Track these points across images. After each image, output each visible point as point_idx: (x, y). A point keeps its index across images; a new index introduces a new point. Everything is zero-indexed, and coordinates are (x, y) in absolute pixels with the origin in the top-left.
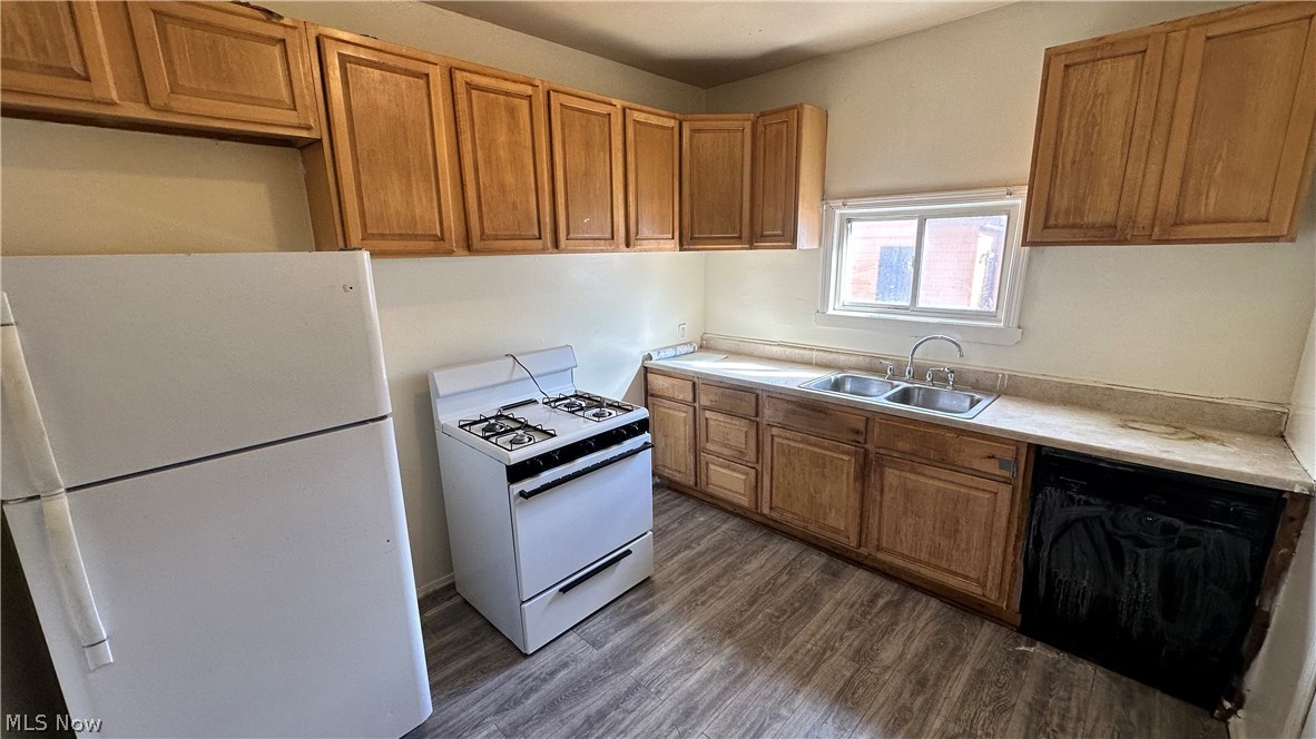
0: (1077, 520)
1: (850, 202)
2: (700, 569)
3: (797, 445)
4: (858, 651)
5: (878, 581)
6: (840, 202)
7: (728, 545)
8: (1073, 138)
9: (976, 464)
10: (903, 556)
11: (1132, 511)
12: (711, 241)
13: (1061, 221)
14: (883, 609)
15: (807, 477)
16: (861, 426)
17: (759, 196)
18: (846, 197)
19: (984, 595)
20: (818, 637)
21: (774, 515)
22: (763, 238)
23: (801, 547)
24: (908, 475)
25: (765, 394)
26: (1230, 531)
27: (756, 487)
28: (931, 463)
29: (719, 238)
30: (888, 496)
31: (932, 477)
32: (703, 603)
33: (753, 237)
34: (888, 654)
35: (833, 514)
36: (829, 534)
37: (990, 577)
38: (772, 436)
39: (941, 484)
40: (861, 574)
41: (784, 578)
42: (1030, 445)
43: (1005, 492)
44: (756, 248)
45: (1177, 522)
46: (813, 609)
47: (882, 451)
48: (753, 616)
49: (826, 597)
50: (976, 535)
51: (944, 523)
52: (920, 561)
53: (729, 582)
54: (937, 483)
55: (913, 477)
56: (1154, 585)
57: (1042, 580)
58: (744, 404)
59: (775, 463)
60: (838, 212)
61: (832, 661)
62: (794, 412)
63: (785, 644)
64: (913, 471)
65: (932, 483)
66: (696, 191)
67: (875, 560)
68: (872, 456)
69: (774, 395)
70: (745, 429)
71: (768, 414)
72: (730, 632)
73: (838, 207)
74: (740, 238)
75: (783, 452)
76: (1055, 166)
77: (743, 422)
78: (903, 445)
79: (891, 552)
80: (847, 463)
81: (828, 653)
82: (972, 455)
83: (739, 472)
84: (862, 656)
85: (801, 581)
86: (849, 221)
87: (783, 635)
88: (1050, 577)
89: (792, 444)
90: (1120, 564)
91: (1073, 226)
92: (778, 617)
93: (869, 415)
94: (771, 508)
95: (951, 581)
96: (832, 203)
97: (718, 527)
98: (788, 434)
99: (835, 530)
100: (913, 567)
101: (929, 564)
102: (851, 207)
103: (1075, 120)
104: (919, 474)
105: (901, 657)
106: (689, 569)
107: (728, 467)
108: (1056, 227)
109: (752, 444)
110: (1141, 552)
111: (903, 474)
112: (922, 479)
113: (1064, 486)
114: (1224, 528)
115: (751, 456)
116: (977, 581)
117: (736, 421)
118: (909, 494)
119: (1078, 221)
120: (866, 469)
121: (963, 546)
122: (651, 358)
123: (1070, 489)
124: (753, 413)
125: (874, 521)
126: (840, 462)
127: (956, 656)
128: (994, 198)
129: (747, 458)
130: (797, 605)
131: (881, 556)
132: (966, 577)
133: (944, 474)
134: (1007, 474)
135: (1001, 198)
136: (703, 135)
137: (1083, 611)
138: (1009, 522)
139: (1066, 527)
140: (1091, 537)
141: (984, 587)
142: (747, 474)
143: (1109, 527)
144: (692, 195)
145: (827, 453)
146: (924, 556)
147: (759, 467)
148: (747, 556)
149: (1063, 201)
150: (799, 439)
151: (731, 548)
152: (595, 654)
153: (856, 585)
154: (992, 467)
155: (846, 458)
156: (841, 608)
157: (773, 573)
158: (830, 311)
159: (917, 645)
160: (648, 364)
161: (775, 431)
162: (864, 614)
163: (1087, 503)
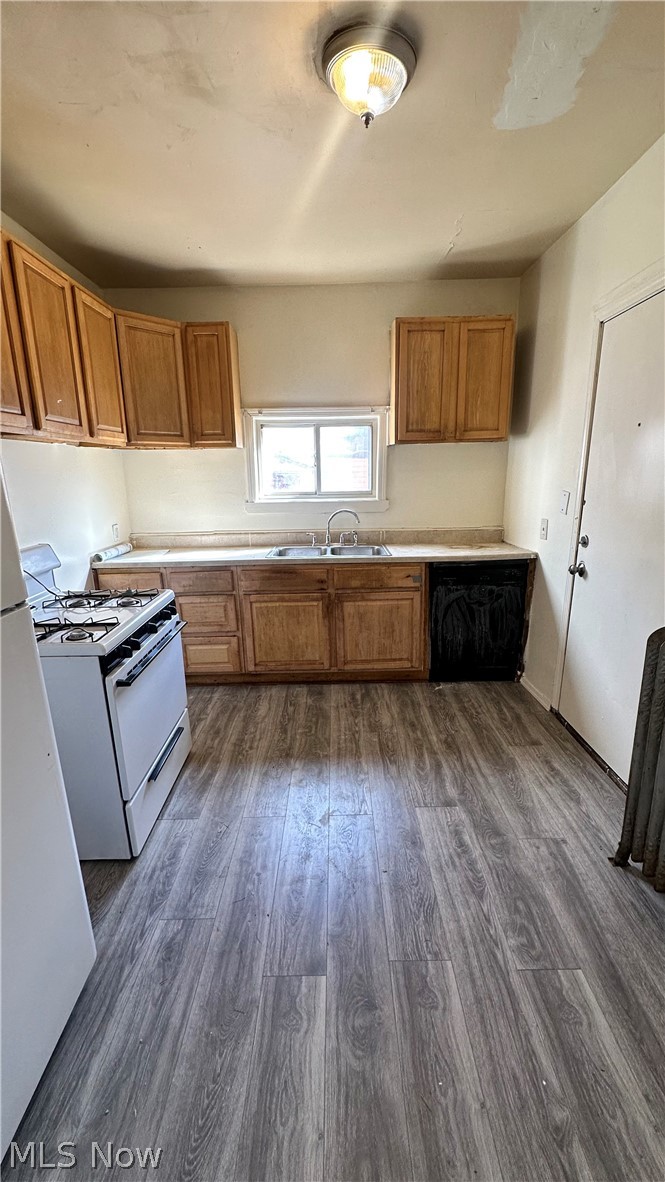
0: (453, 601)
1: (265, 411)
2: (225, 729)
3: (274, 604)
4: (370, 726)
5: (347, 688)
6: (256, 411)
7: (232, 707)
8: (416, 376)
9: (401, 583)
10: (363, 662)
11: (476, 587)
12: (158, 438)
13: (415, 427)
14: (362, 700)
15: (285, 629)
16: (324, 577)
17: (196, 399)
18: (261, 407)
19: (412, 667)
20: (343, 729)
21: (259, 669)
22: (203, 436)
23: (284, 687)
24: (360, 603)
25: (239, 569)
26: (513, 585)
27: (239, 652)
28: (373, 589)
29: (164, 435)
30: (348, 622)
31: (376, 600)
32: (251, 748)
33: (195, 436)
34: (386, 720)
35: (309, 650)
36: (310, 667)
37: (414, 654)
38: (251, 603)
39: (381, 603)
40: (334, 688)
41: (291, 709)
42: (426, 563)
43: (417, 596)
44: (197, 446)
45: (494, 587)
46: (326, 718)
47: (340, 592)
48: (293, 739)
49: (326, 706)
50: (404, 630)
51: (385, 628)
52: (373, 661)
53: (256, 727)
54: (379, 603)
55: (364, 603)
56: (488, 625)
57: (440, 643)
58: (220, 581)
59: (256, 626)
60: (254, 418)
61: (362, 739)
62: (269, 578)
63: (329, 744)
64: (363, 599)
65: (376, 605)
66: (137, 387)
67: (344, 673)
68: (333, 597)
69: (248, 568)
70: (223, 604)
71: (243, 585)
72: (287, 755)
73: (255, 415)
74: (182, 436)
75: (262, 614)
76: (408, 393)
77: (221, 598)
78: (355, 583)
79: (355, 661)
80: (316, 608)
81: (357, 736)
82: (398, 578)
83: (222, 644)
84: (374, 727)
85: (303, 706)
86: (262, 426)
87: (323, 740)
88: (444, 639)
89: (270, 605)
90: (473, 619)
91: (421, 431)
92: (311, 731)
93: (328, 567)
94: (256, 665)
95: (392, 666)
96: (250, 411)
97: (211, 697)
98: (266, 597)
99: (313, 662)
100: (369, 666)
101: (378, 660)
102: (265, 415)
103: (416, 366)
104: (367, 600)
105: (392, 717)
106: (217, 733)
107: (210, 643)
108: (412, 431)
109: (232, 615)
110: (482, 609)
111: (357, 603)
112: (369, 603)
113: (445, 583)
114: (511, 584)
115: (232, 626)
116: (407, 659)
117: (213, 599)
118: (361, 617)
119: (423, 428)
120: (332, 608)
121: (398, 640)
122: (99, 558)
123: (449, 584)
124: (230, 588)
125: (340, 644)
126: (311, 608)
127: (415, 705)
128: (364, 414)
129: (228, 629)
130: (314, 719)
131: (348, 668)
132: (401, 659)
133: (383, 595)
134: (417, 584)
135: (368, 413)
136: (139, 333)
137: (460, 653)
138: (421, 615)
139: (449, 606)
140: (460, 609)
141: (411, 661)
142: (229, 643)
143: (468, 600)
144: (133, 390)
145: (300, 604)
146: (376, 657)
147: (239, 634)
148: (252, 707)
149: (414, 416)
150: (276, 599)
151: (235, 707)
152: (200, 822)
153: (336, 695)
154: (410, 583)
155: (315, 603)
156: (341, 710)
157: (281, 709)
158: (257, 501)
159: (395, 709)
160: (98, 565)
161: (253, 598)
162: (356, 706)
163: (457, 590)
